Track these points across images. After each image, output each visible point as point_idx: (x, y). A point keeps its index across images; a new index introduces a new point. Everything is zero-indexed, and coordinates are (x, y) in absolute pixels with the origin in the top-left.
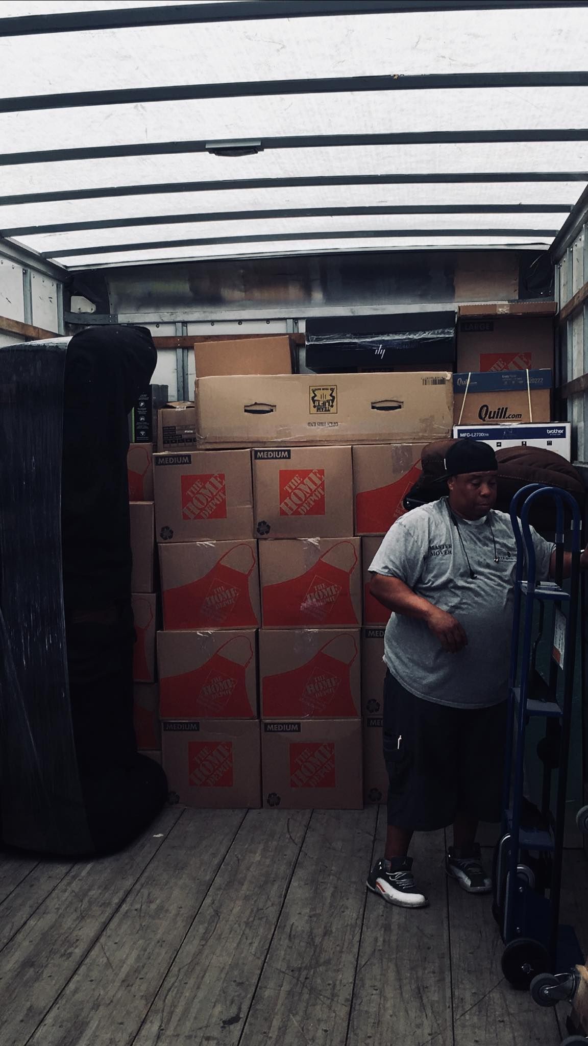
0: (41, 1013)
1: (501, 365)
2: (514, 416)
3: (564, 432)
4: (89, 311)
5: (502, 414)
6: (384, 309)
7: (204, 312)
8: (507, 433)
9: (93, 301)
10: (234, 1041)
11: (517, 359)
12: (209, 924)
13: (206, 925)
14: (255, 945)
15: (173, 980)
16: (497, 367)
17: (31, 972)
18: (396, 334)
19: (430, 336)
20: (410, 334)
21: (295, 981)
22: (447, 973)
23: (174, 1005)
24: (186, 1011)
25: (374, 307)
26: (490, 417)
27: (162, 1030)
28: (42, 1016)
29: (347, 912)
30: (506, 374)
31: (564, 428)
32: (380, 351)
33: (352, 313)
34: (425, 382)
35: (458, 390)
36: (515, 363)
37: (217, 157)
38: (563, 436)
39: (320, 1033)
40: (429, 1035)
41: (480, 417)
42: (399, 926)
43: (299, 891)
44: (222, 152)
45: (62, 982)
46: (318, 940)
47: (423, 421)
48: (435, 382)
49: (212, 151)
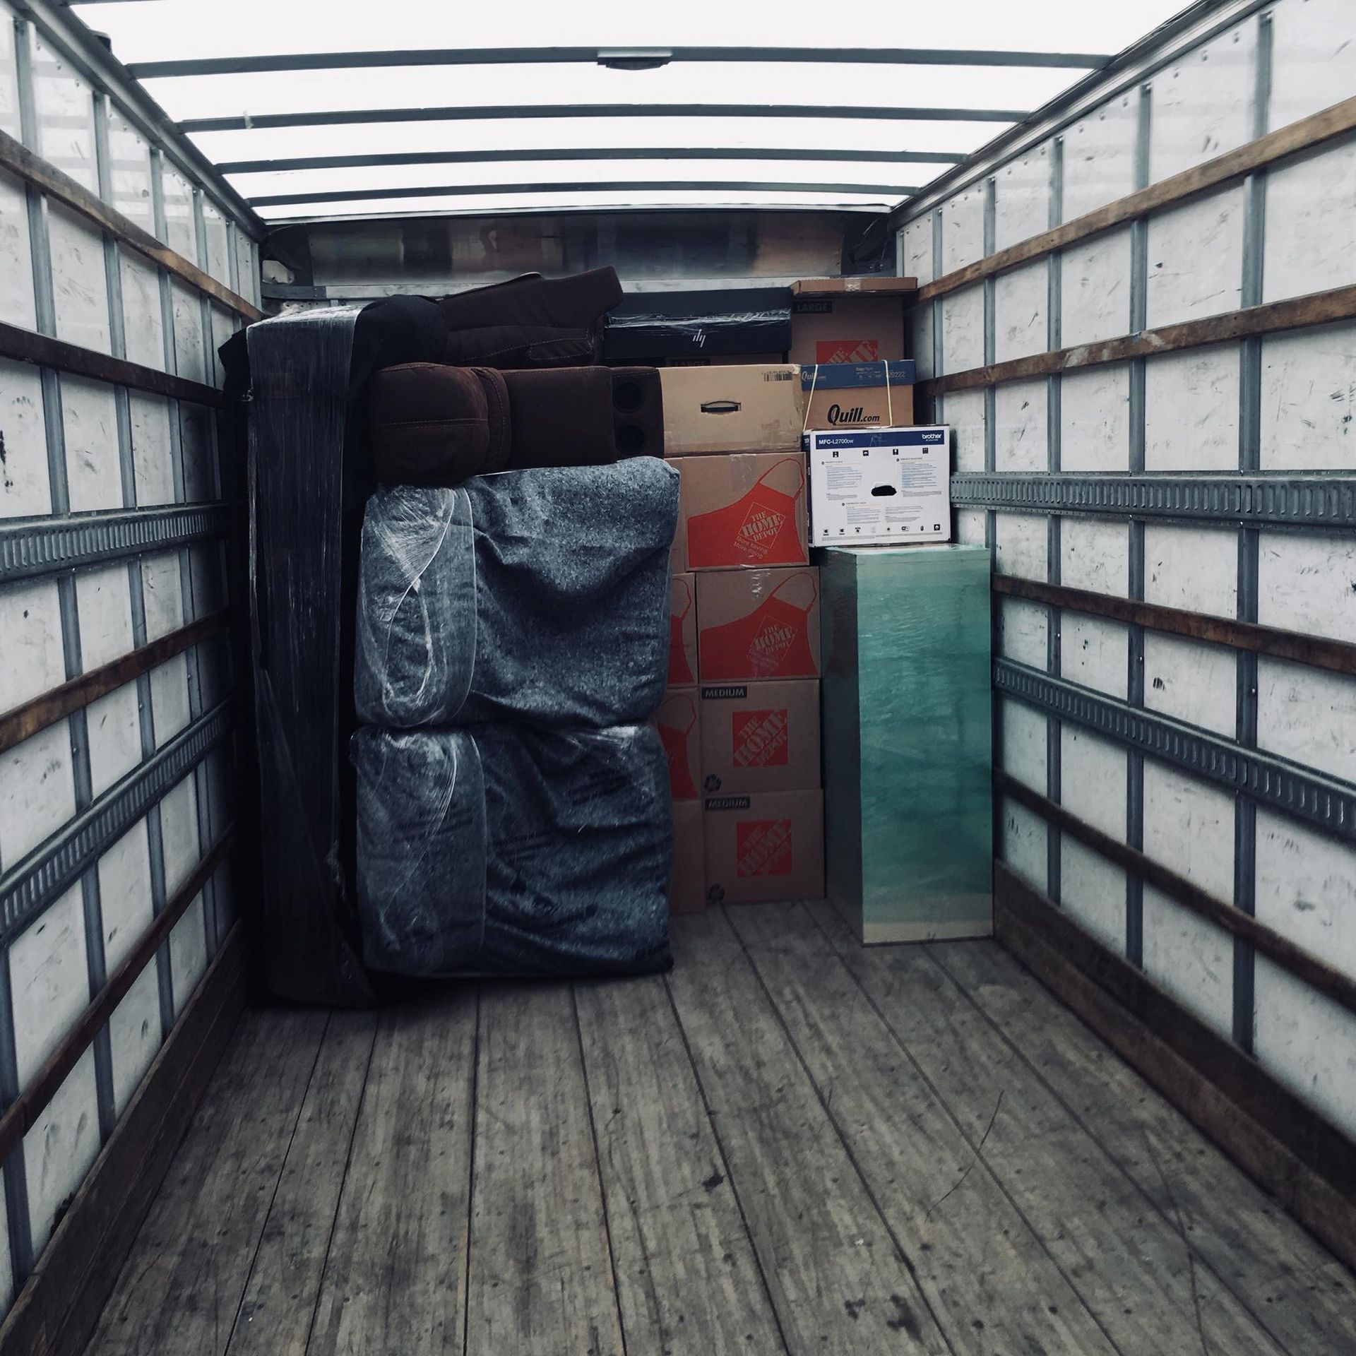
0: (462, 1200)
1: (842, 356)
2: (870, 419)
3: (943, 437)
4: (285, 281)
5: (855, 416)
6: (678, 285)
7: (445, 285)
8: (876, 439)
9: (289, 268)
10: (732, 1206)
11: (860, 349)
12: (608, 1067)
13: (603, 1070)
14: (681, 1086)
15: (606, 1139)
16: (837, 358)
17: (413, 1151)
18: (719, 316)
19: (761, 318)
20: (736, 316)
21: (758, 1126)
22: (934, 1097)
23: (629, 1170)
24: (648, 1175)
25: (666, 281)
26: (841, 421)
27: (633, 1202)
28: (467, 1203)
29: (767, 1036)
30: (860, 366)
31: (942, 432)
32: (699, 337)
33: (638, 289)
34: (767, 378)
35: (806, 386)
36: (858, 353)
37: (609, 70)
38: (941, 441)
39: (829, 1184)
40: (960, 1170)
41: (830, 420)
42: (841, 1048)
43: (692, 1019)
44: (621, 64)
45: (464, 1160)
46: (755, 1075)
47: (765, 427)
48: (779, 377)
49: (602, 61)
